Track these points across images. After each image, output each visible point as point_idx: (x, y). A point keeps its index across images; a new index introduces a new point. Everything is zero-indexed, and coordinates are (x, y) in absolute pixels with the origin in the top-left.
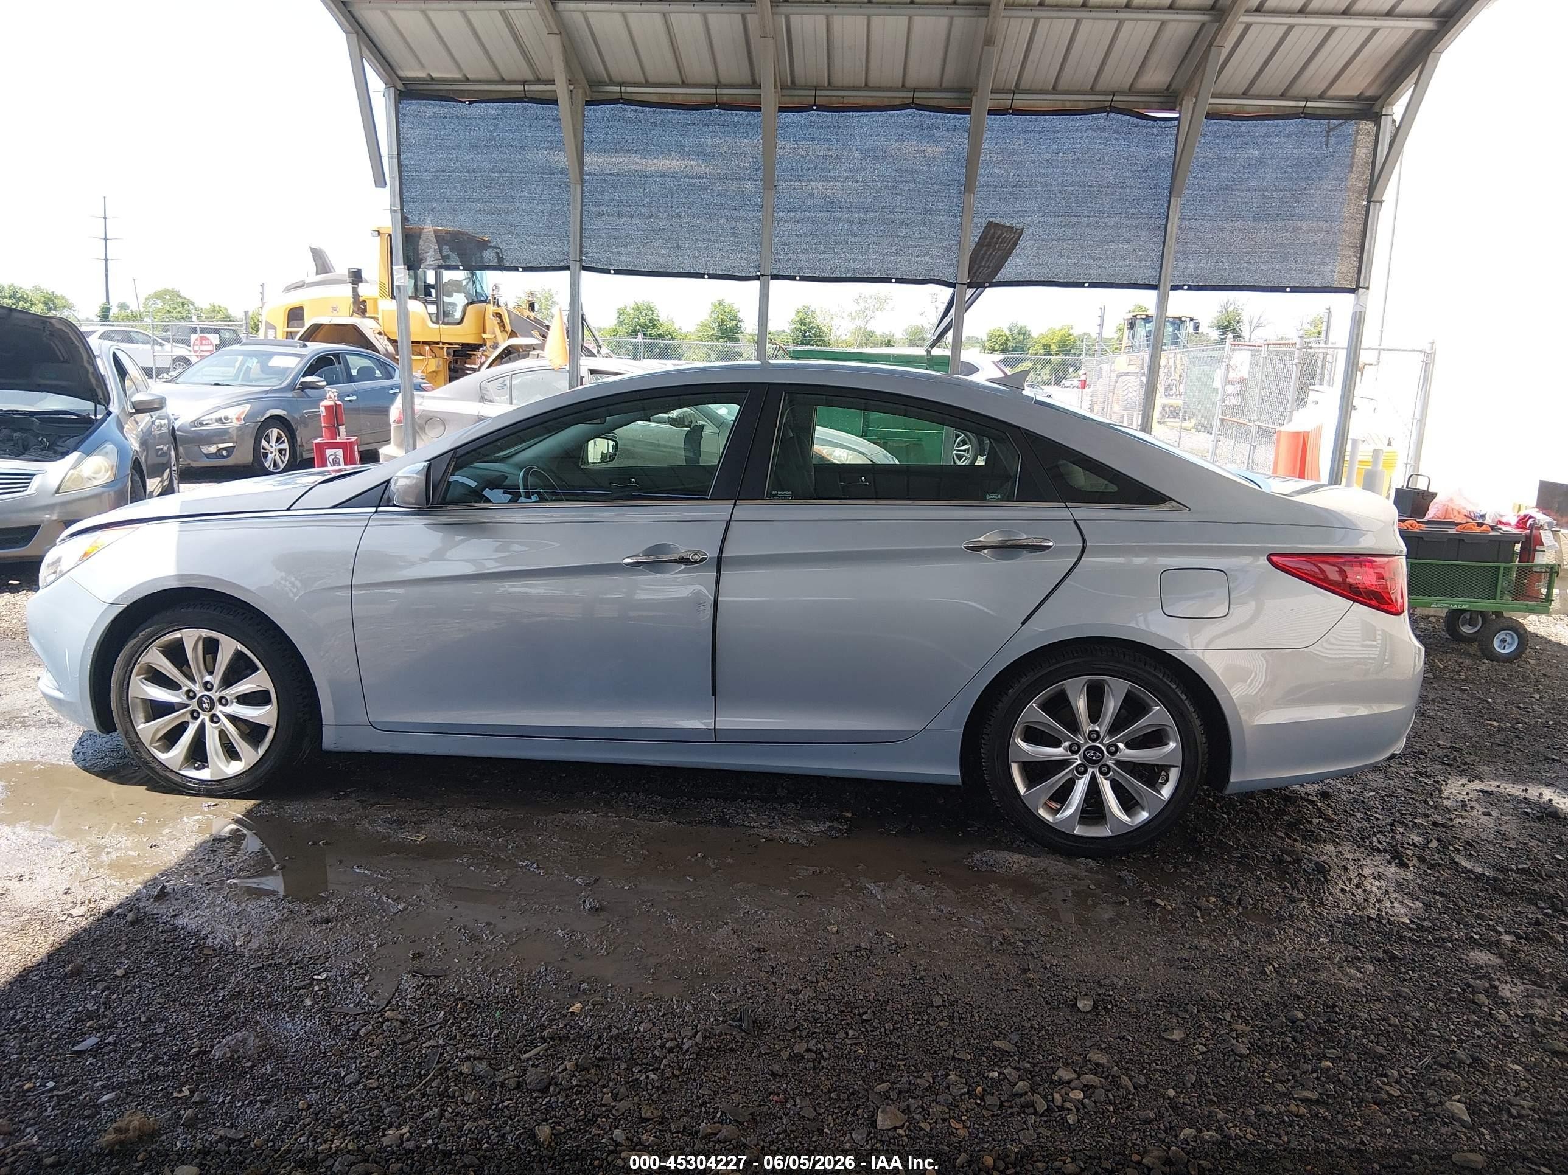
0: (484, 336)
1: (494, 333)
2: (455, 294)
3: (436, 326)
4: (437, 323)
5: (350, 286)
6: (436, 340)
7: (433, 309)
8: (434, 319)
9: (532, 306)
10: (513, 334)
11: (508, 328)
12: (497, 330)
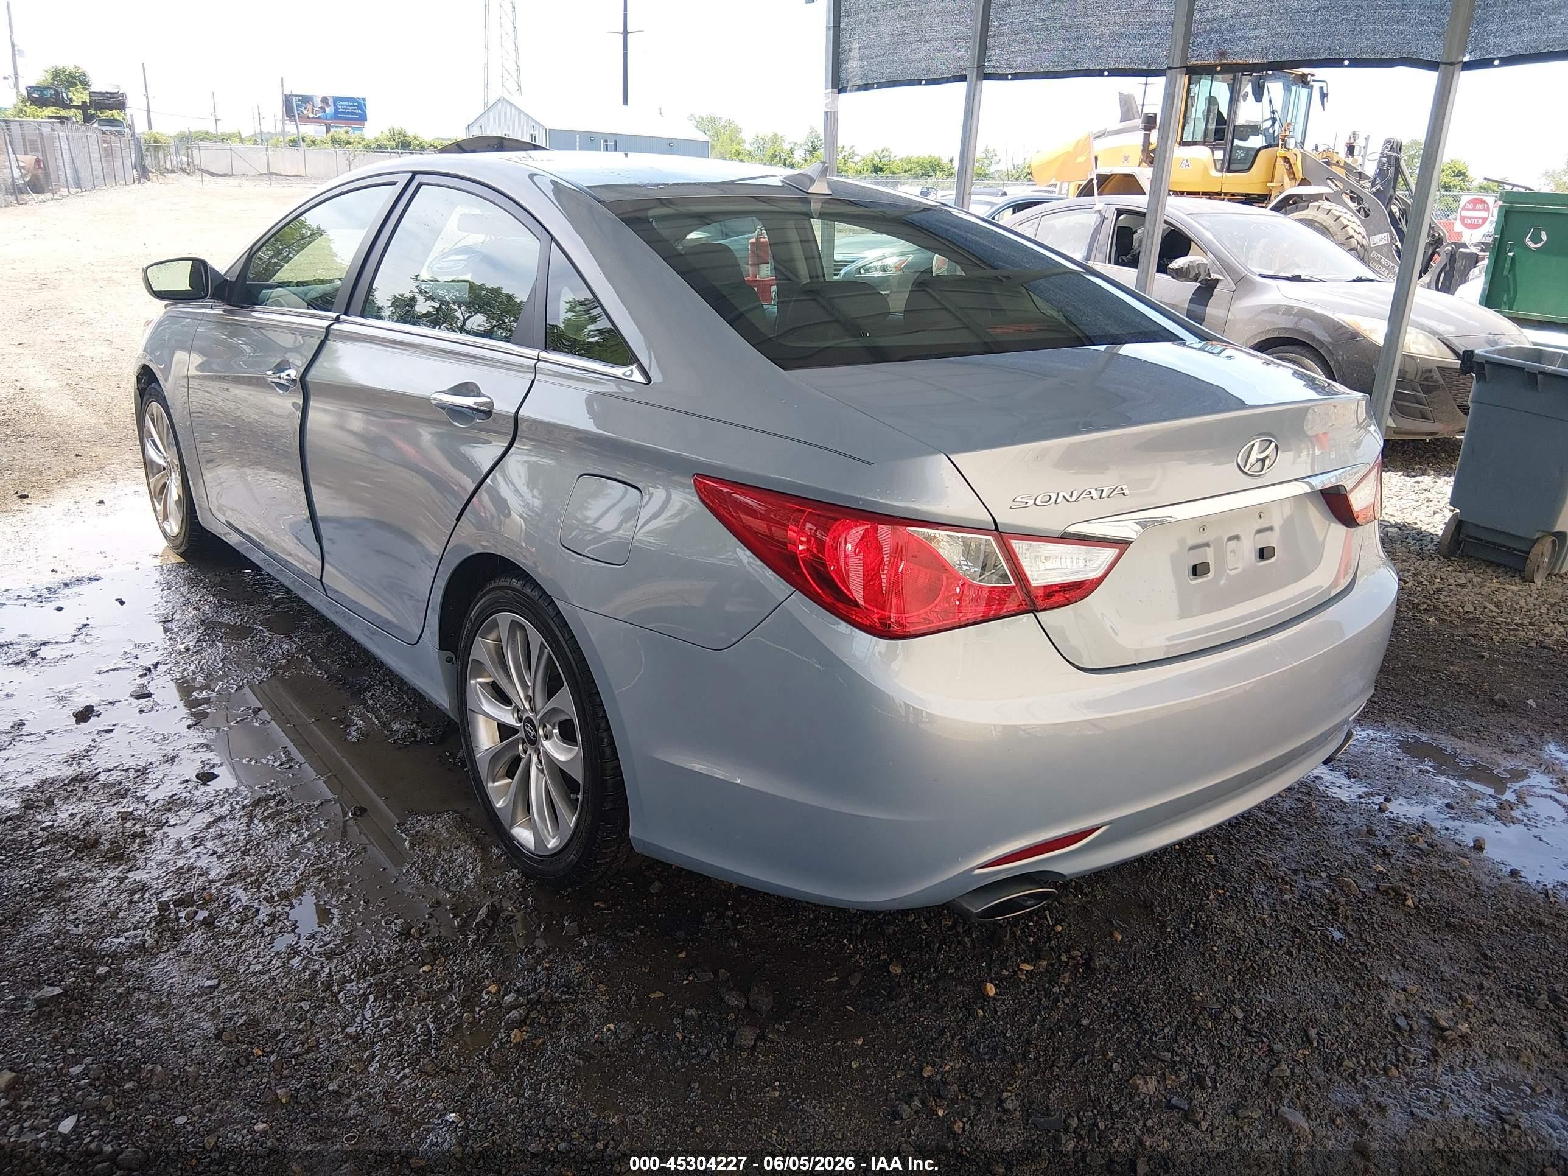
0: (1269, 185)
1: (1282, 181)
2: (1251, 137)
3: (1220, 174)
4: (1221, 171)
5: (1142, 132)
6: (1216, 191)
7: (1219, 154)
8: (1219, 166)
9: (1351, 149)
10: (1304, 182)
11: (1299, 175)
12: (1286, 178)
